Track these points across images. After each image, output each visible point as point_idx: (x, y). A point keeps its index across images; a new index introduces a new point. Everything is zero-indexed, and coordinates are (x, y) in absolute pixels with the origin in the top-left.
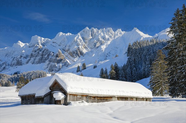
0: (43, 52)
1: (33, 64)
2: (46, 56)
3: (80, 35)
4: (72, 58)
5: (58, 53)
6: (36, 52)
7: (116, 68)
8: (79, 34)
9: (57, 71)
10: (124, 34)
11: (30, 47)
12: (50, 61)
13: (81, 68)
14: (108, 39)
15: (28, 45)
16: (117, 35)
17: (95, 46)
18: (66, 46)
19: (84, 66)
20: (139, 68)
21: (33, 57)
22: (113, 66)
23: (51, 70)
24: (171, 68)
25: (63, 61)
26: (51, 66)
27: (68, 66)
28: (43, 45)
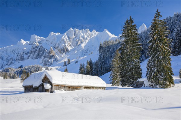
0: (39, 49)
1: (32, 59)
2: (42, 53)
3: (66, 35)
4: (60, 54)
5: (50, 50)
6: (34, 49)
7: (90, 64)
8: (65, 34)
9: (50, 66)
10: (98, 35)
11: (29, 44)
12: (45, 57)
13: (67, 63)
14: (86, 39)
16: (93, 35)
17: (77, 44)
18: (56, 44)
19: (69, 61)
20: (107, 63)
21: (32, 54)
22: (89, 61)
23: (45, 65)
25: (54, 57)
26: (46, 62)
27: (57, 61)
28: (39, 43)
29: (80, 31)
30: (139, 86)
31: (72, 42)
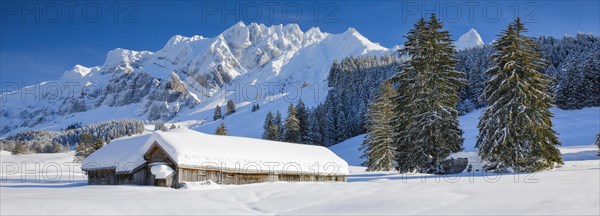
0: (135, 80)
1: (111, 106)
2: (143, 88)
3: (223, 38)
5: (171, 80)
6: (118, 81)
7: (301, 113)
8: (221, 37)
9: (169, 119)
10: (326, 39)
11: (103, 73)
12: (152, 98)
13: (224, 112)
14: (289, 48)
15: (99, 69)
16: (310, 39)
17: (258, 61)
18: (189, 65)
19: (230, 105)
20: (352, 112)
21: (111, 93)
22: (294, 106)
23: (155, 116)
24: (402, 118)
25: (183, 97)
26: (155, 109)
27: (193, 107)
28: (135, 65)
29: (270, 30)
30: (452, 170)
31: (241, 56)
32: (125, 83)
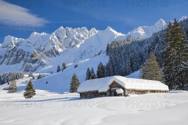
0: (18, 52)
1: (7, 65)
2: (21, 56)
4: (47, 58)
5: (34, 53)
6: (10, 52)
8: (54, 33)
9: (33, 72)
10: (98, 33)
11: (3, 47)
12: (25, 62)
14: (83, 38)
15: (1, 45)
16: (92, 34)
17: (70, 45)
18: (41, 46)
21: (7, 58)
23: (27, 70)
25: (39, 61)
26: (27, 67)
27: (43, 66)
28: (17, 45)
29: (74, 30)
31: (63, 43)
32: (13, 53)
